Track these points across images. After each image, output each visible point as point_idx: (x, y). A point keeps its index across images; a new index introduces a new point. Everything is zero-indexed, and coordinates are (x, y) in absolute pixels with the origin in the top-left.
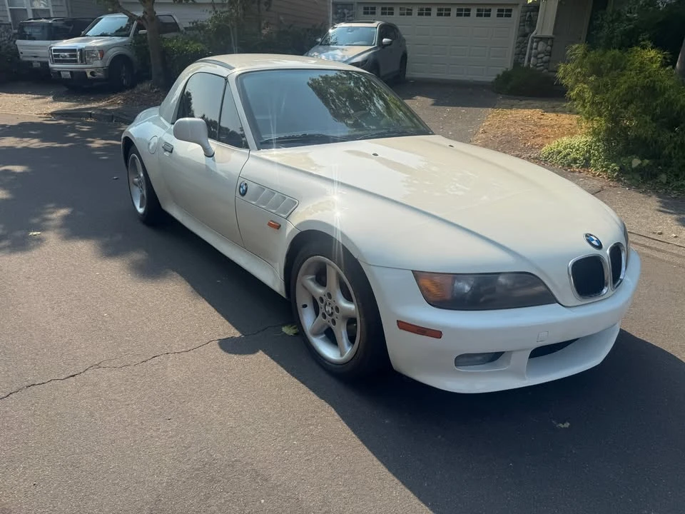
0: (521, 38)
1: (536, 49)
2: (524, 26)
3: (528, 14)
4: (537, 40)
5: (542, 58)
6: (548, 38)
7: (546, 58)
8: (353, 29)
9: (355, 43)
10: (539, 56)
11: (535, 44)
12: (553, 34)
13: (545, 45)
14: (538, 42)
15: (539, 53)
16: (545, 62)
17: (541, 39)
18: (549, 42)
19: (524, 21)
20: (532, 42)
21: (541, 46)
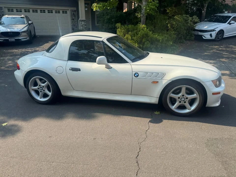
0: (72, 20)
1: (82, 24)
2: (72, 16)
3: (73, 13)
4: (81, 21)
5: (84, 27)
6: (85, 21)
7: (85, 27)
8: (14, 18)
9: (17, 24)
10: (83, 26)
11: (81, 22)
12: (86, 19)
13: (84, 23)
14: (82, 22)
15: (83, 25)
16: (85, 28)
17: (82, 21)
18: (85, 22)
19: (72, 15)
20: (80, 22)
21: (83, 23)
